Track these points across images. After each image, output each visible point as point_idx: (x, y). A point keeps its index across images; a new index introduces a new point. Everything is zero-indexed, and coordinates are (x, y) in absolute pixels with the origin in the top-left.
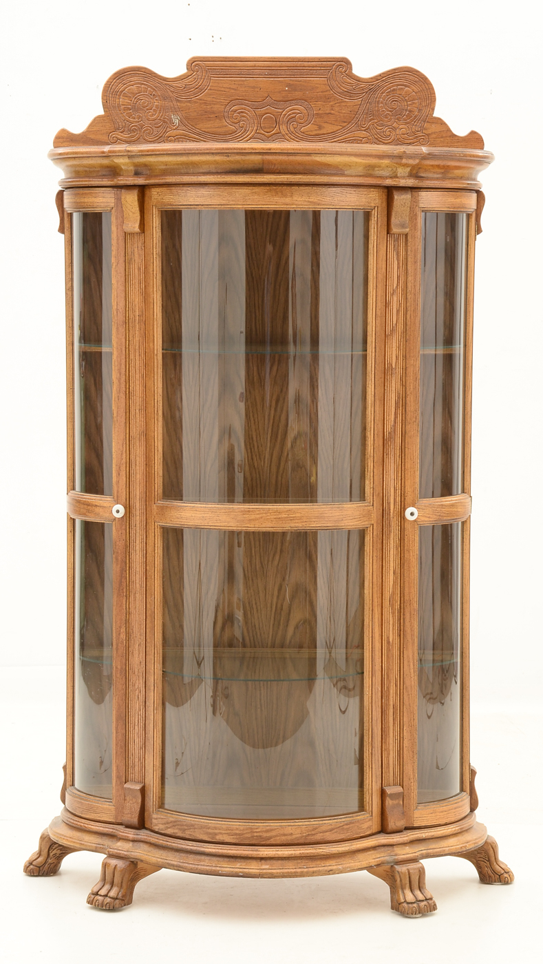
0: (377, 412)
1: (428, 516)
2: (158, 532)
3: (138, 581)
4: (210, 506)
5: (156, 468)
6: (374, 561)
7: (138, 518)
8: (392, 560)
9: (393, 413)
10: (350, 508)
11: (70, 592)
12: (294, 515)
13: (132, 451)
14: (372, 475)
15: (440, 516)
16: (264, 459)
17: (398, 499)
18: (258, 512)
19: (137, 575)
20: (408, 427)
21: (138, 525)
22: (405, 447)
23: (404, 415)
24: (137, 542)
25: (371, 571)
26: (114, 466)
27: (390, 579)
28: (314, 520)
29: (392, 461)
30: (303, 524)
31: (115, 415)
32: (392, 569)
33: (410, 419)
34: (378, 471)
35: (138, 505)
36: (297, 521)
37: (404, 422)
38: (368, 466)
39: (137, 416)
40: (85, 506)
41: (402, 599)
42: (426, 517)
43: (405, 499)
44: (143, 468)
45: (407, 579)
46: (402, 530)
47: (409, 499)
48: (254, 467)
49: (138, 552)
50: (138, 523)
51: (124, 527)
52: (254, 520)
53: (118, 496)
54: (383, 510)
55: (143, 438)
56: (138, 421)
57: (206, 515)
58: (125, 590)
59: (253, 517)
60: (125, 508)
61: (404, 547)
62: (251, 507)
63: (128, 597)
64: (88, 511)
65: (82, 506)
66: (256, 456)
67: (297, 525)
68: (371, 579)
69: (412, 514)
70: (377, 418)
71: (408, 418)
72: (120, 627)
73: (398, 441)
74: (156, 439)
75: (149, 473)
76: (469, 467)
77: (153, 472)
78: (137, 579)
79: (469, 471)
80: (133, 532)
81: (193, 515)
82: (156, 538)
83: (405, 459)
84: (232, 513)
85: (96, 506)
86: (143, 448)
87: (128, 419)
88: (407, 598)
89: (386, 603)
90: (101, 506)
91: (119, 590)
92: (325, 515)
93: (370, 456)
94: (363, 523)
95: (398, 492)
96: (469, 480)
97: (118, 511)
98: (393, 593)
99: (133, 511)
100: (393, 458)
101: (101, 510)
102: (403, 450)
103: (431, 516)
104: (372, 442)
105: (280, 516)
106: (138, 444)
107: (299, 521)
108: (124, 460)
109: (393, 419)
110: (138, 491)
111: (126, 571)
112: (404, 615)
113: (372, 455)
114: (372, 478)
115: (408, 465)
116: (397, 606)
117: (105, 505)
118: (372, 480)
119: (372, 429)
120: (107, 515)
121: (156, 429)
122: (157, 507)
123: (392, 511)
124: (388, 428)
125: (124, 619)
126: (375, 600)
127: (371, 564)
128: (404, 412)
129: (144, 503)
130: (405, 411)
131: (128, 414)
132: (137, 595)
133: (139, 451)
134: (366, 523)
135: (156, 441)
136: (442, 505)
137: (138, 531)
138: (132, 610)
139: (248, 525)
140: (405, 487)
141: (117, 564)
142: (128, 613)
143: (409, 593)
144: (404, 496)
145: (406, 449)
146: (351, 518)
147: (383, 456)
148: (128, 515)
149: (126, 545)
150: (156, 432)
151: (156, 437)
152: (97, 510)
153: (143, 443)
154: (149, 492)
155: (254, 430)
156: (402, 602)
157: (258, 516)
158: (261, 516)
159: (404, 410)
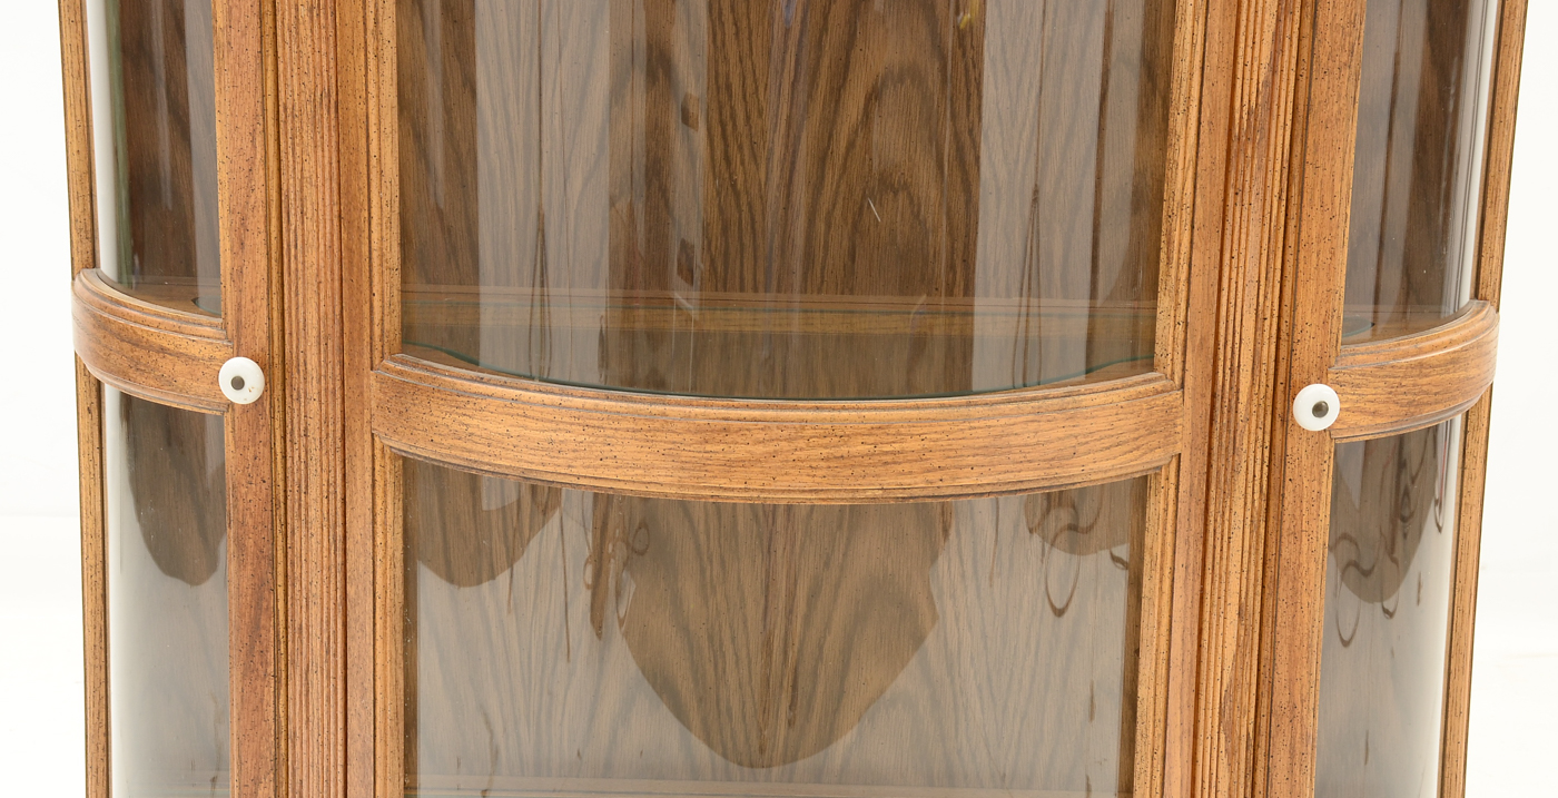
0: (1215, 37)
1: (1372, 407)
2: (388, 475)
3: (315, 630)
4: (578, 402)
5: (375, 236)
6: (1177, 585)
7: (312, 410)
8: (1235, 568)
9: (1268, 37)
10: (1102, 406)
11: (94, 612)
12: (897, 447)
13: (287, 161)
14: (1183, 277)
15: (1410, 404)
16: (768, 160)
17: (1268, 352)
18: (761, 436)
19: (314, 610)
20: (1321, 87)
21: (314, 433)
22: (1303, 163)
23: (1306, 42)
24: (314, 493)
25: (1165, 621)
26: (223, 212)
27: (1228, 634)
28: (971, 460)
29: (1255, 216)
30: (931, 476)
31: (221, 23)
32: (1234, 600)
33: (1331, 57)
34: (1204, 260)
35: (312, 358)
36: (907, 467)
37: (1306, 69)
38: (1169, 243)
39: (304, 31)
40: (126, 346)
41: (1265, 701)
42: (1363, 412)
43: (1291, 351)
44: (328, 226)
45: (1283, 632)
46: (1276, 460)
47: (1306, 353)
48: (734, 186)
49: (315, 528)
50: (314, 424)
51: (263, 436)
52: (742, 463)
53: (238, 324)
54: (1214, 396)
55: (326, 119)
56: (306, 49)
57: (562, 436)
58: (271, 656)
59: (741, 451)
60: (266, 368)
61: (1280, 522)
62: (733, 413)
63: (280, 680)
64: (136, 364)
65: (115, 345)
66: (740, 148)
67: (907, 480)
68: (1164, 647)
69: (1319, 410)
70: (1212, 60)
71: (1323, 52)
72: (256, 781)
73: (1280, 138)
74: (373, 129)
75: (350, 250)
76: (1501, 207)
77: (365, 249)
78: (315, 621)
79: (1500, 220)
80: (296, 455)
81: (514, 431)
82: (379, 491)
83: (1301, 206)
84: (661, 436)
85: (163, 350)
86: (327, 155)
87: (268, 40)
88: (1281, 698)
89: (1210, 721)
90: (179, 355)
91: (250, 654)
92: (1014, 440)
93: (1181, 205)
94: (1145, 459)
95: (1270, 328)
96: (1497, 254)
97: (238, 383)
98: (1236, 684)
99: (297, 379)
100: (1256, 205)
101: (180, 367)
102: (1296, 173)
103: (1382, 408)
104: (1191, 153)
105: (844, 450)
106: (307, 137)
107: (916, 467)
108: (260, 195)
109: (1265, 59)
110: (312, 310)
111: (274, 590)
112: (1268, 755)
113: (1188, 200)
114: (1183, 287)
115: (1312, 227)
116: (1245, 726)
117: (194, 350)
118: (1183, 295)
119: (1195, 103)
120: (203, 387)
121: (372, 89)
122: (382, 381)
123: (1243, 398)
124: (1248, 92)
125: (269, 755)
126: (1174, 718)
127: (1166, 598)
128: (1307, 30)
129: (333, 358)
130: (1314, 25)
131: (268, 20)
132: (315, 679)
133: (312, 166)
134: (1158, 454)
135: (373, 136)
136: (1421, 365)
137: (315, 454)
138: (296, 723)
139: (724, 482)
140: (1294, 308)
141: (241, 564)
142: (282, 734)
143: (1291, 681)
144: (1291, 342)
145: (1309, 170)
146: (1107, 443)
147: (1225, 200)
148: (278, 392)
149: (273, 499)
150: (372, 103)
151: (373, 119)
152: (166, 365)
153: (328, 135)
154: (351, 321)
155: (733, 59)
156: (1264, 711)
157: (760, 449)
158: (771, 448)
159: (1308, 22)
